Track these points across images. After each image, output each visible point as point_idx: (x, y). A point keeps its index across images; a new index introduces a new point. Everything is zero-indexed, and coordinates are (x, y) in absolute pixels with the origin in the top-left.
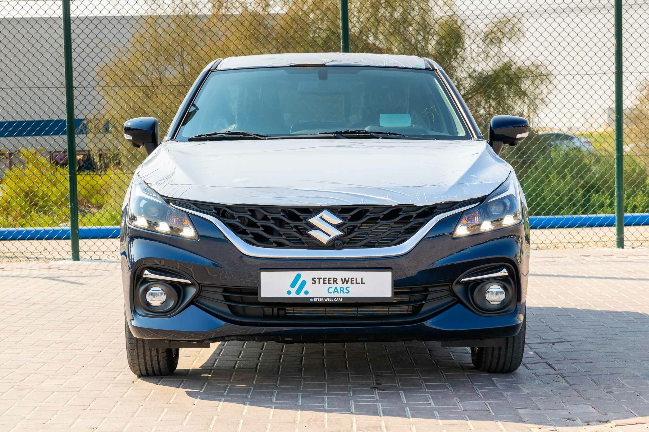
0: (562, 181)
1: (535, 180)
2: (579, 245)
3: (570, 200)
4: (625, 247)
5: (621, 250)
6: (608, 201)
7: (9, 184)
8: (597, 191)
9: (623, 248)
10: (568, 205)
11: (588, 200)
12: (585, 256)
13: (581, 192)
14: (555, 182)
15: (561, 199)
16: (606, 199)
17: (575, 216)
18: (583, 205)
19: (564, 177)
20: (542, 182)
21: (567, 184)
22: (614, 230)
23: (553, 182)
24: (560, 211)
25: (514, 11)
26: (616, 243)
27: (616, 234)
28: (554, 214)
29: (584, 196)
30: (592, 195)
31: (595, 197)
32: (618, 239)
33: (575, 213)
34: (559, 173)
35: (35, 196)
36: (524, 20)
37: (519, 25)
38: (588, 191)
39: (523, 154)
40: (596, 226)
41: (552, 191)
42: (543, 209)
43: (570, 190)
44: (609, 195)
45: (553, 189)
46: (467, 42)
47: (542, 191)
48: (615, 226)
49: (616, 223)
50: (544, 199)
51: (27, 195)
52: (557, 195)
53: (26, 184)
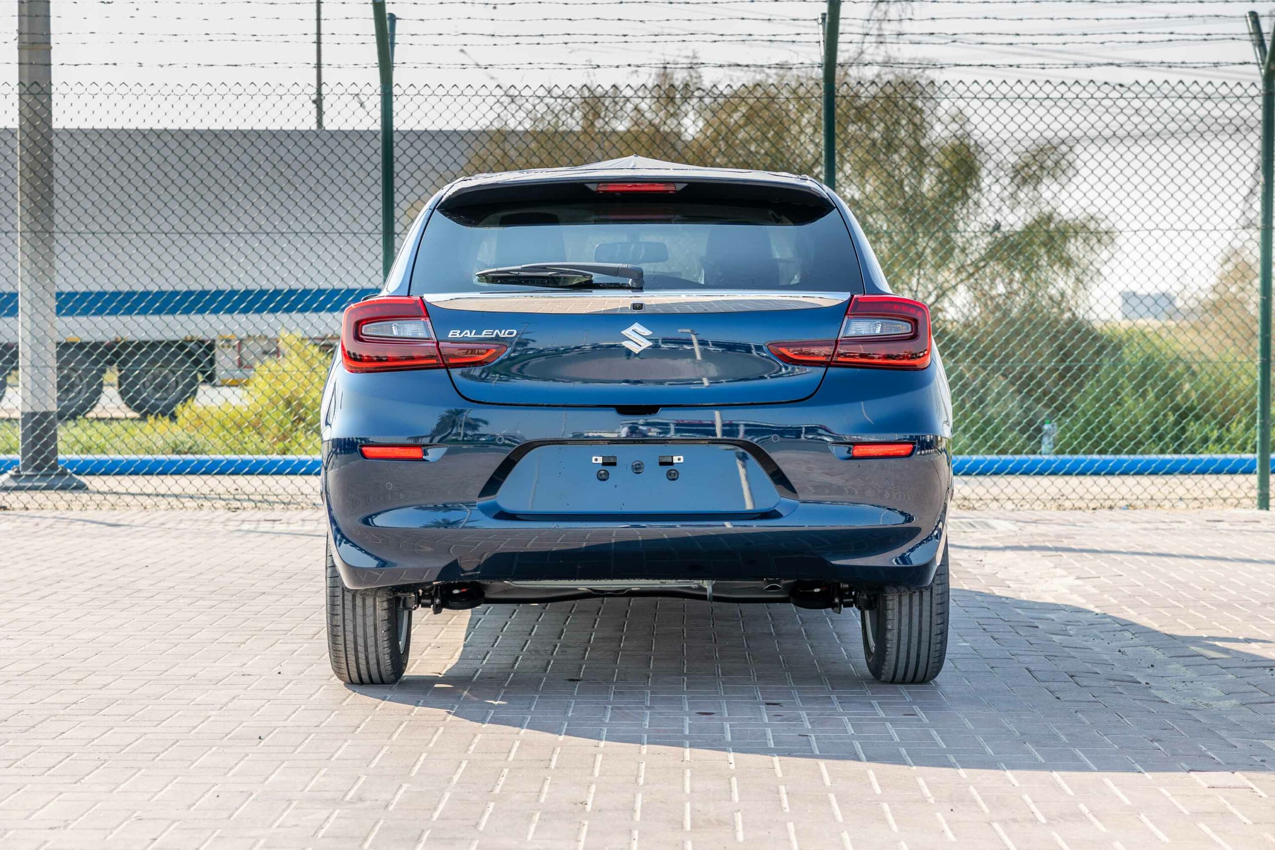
0: (1141, 400)
1: (1097, 399)
2: (1196, 504)
3: (1155, 429)
4: (1270, 508)
5: (1264, 512)
6: (1215, 434)
7: (260, 386)
8: (1197, 417)
9: (1268, 509)
10: (1151, 437)
11: (1183, 430)
12: (1215, 521)
13: (1172, 419)
14: (1130, 402)
15: (1139, 430)
16: (1212, 430)
17: (1162, 457)
18: (1176, 438)
19: (1144, 395)
20: (1109, 401)
21: (1148, 406)
22: (1254, 479)
23: (1126, 402)
24: (1139, 448)
25: (1063, 134)
26: (1256, 502)
27: (1256, 487)
28: (1128, 453)
29: (1177, 423)
30: (1188, 423)
31: (1193, 427)
32: (1260, 495)
33: (1162, 451)
34: (1136, 388)
35: (300, 405)
36: (1078, 149)
37: (1070, 157)
38: (1183, 416)
39: (1067, 355)
40: (1211, 474)
41: (1123, 416)
42: (1111, 444)
43: (1156, 414)
44: (1216, 424)
45: (1126, 413)
46: (986, 181)
47: (1109, 415)
48: (1255, 473)
49: (1258, 469)
50: (1112, 428)
51: (288, 403)
52: (1133, 423)
53: (288, 387)
